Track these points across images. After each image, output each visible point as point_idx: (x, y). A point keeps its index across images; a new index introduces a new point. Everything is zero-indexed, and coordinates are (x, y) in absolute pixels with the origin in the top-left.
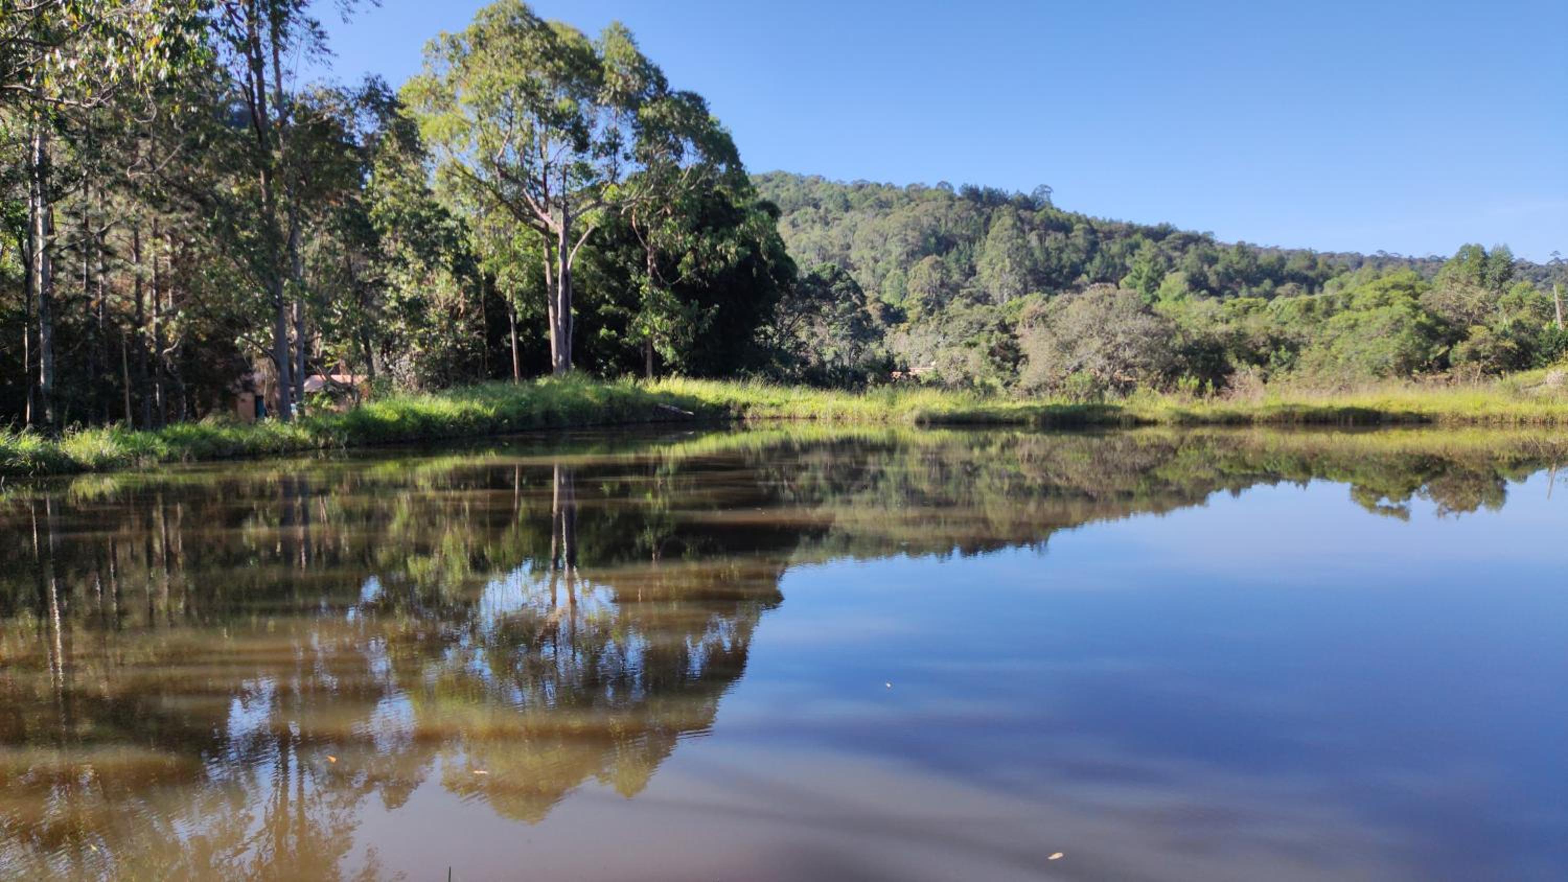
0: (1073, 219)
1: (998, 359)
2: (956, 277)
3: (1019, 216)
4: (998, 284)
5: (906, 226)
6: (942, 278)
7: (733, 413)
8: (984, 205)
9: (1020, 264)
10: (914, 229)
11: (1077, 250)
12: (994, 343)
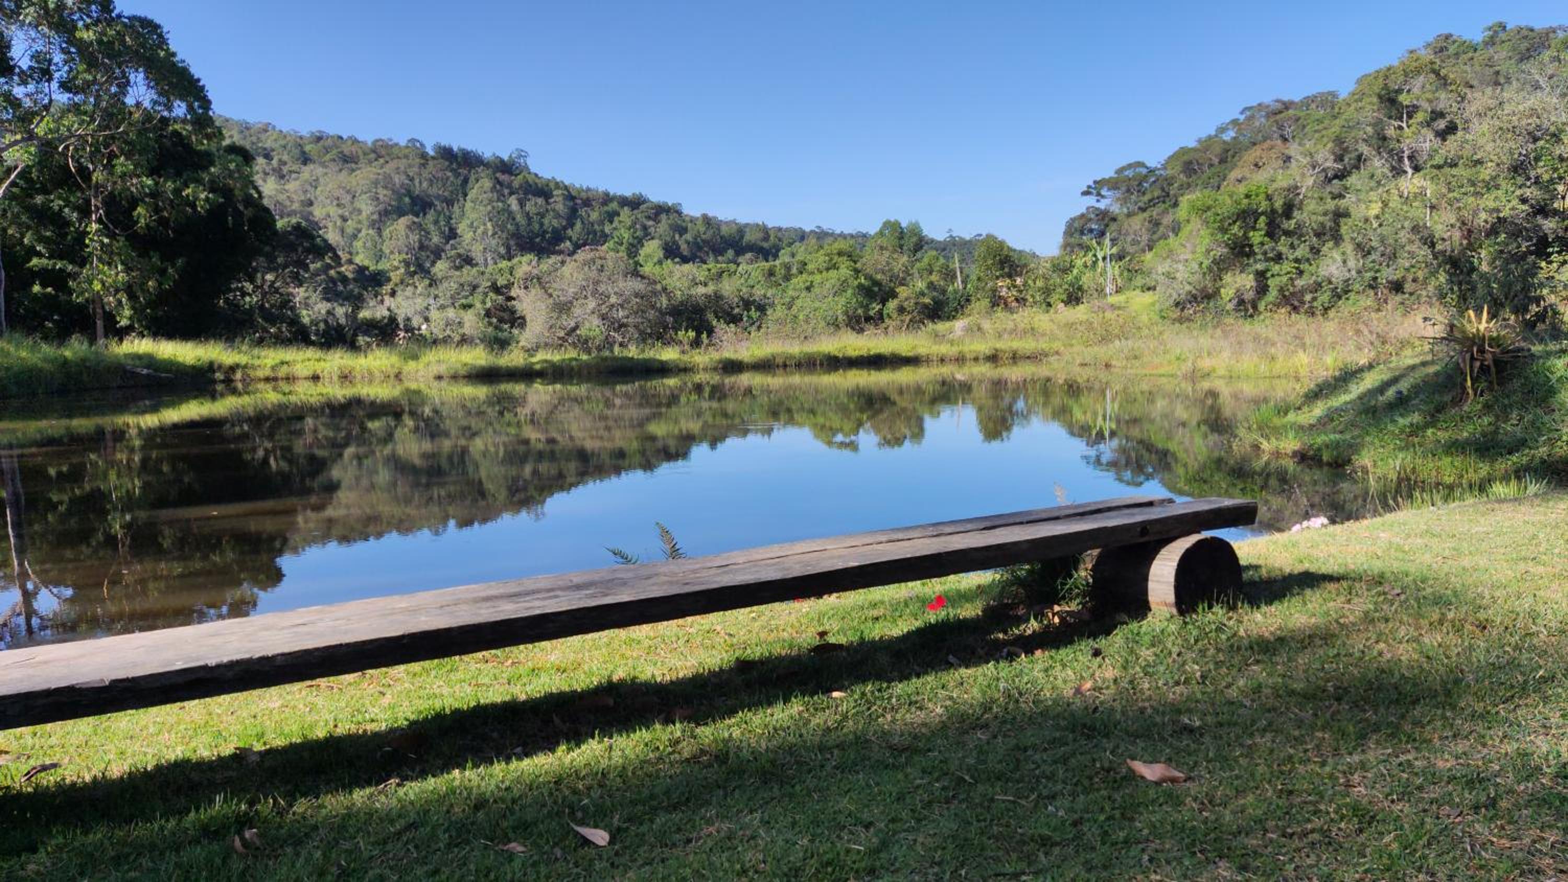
0: (552, 186)
1: (494, 320)
2: (436, 239)
3: (496, 178)
4: (481, 248)
5: (376, 183)
6: (420, 241)
7: (219, 376)
8: (459, 165)
9: (503, 228)
10: (385, 187)
11: (558, 216)
12: (489, 305)
